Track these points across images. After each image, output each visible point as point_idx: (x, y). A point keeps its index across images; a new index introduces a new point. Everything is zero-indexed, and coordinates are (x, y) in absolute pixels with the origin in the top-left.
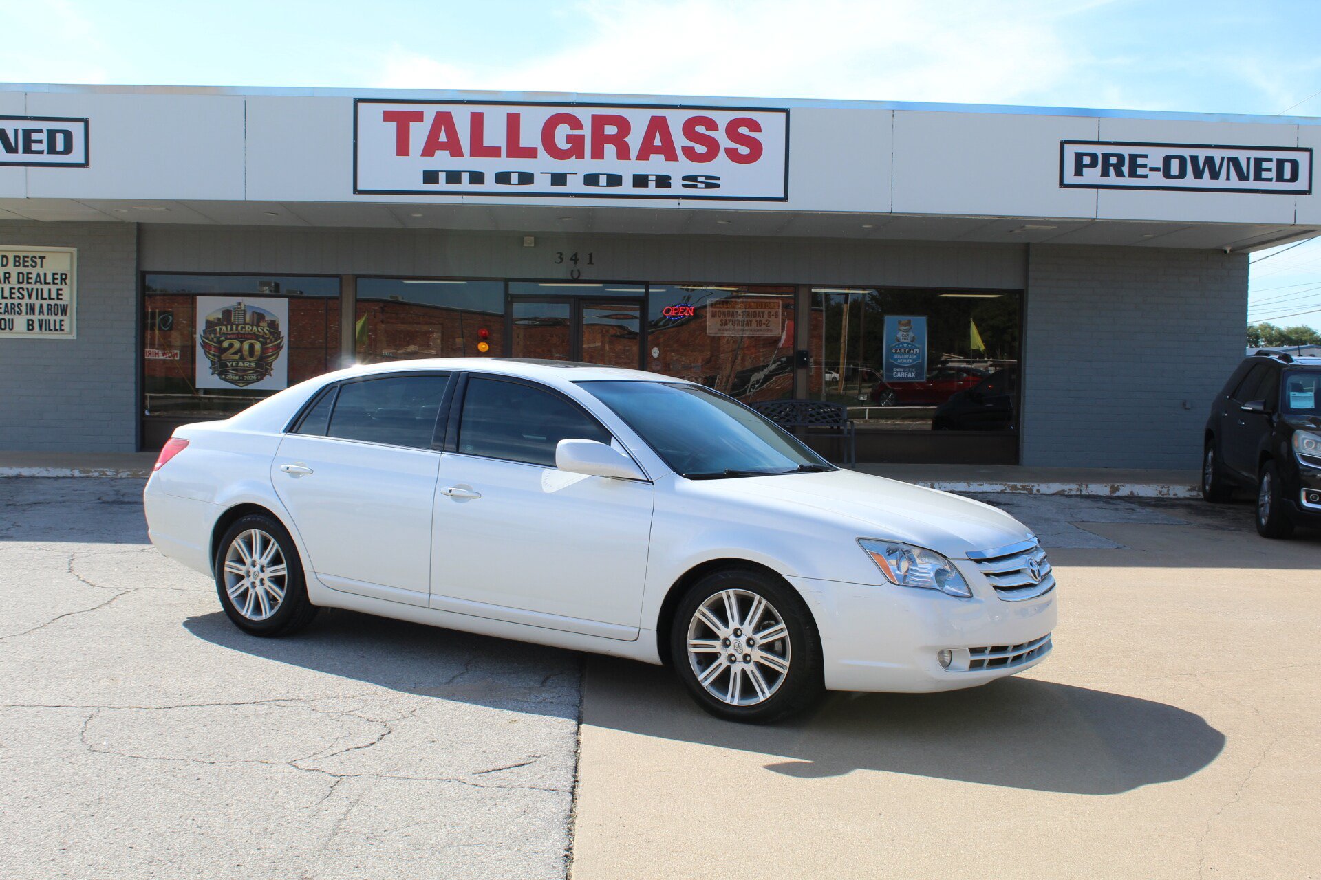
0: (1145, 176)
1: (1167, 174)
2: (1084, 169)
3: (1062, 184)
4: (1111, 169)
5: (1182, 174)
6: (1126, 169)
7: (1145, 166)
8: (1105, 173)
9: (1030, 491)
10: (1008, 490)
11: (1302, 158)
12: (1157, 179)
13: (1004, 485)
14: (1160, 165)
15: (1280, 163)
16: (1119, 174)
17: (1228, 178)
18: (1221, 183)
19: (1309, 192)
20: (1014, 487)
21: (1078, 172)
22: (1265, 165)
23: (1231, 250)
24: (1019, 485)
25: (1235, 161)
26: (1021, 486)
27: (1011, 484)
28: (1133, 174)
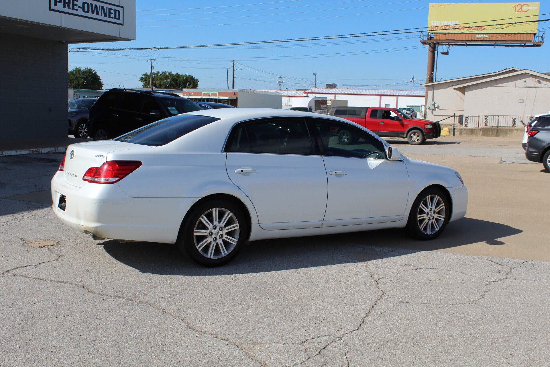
0: (77, 10)
1: (84, 11)
2: (58, 3)
3: (50, 9)
4: (66, 5)
5: (88, 12)
6: (71, 5)
7: (77, 5)
8: (64, 7)
9: (39, 152)
10: (31, 153)
11: (120, 9)
12: (80, 12)
13: (30, 150)
14: (81, 6)
15: (116, 11)
16: (69, 8)
17: (101, 15)
18: (99, 17)
19: (122, 25)
20: (33, 151)
21: (56, 5)
22: (112, 11)
23: (65, 42)
24: (34, 150)
25: (103, 8)
26: (36, 150)
27: (32, 150)
28: (73, 9)
